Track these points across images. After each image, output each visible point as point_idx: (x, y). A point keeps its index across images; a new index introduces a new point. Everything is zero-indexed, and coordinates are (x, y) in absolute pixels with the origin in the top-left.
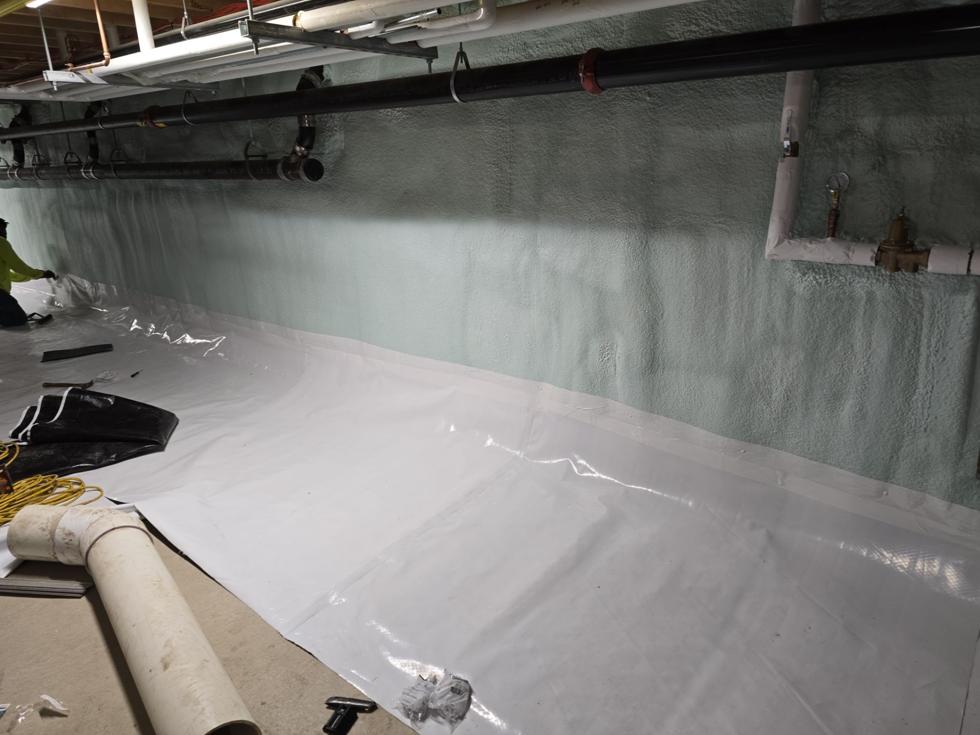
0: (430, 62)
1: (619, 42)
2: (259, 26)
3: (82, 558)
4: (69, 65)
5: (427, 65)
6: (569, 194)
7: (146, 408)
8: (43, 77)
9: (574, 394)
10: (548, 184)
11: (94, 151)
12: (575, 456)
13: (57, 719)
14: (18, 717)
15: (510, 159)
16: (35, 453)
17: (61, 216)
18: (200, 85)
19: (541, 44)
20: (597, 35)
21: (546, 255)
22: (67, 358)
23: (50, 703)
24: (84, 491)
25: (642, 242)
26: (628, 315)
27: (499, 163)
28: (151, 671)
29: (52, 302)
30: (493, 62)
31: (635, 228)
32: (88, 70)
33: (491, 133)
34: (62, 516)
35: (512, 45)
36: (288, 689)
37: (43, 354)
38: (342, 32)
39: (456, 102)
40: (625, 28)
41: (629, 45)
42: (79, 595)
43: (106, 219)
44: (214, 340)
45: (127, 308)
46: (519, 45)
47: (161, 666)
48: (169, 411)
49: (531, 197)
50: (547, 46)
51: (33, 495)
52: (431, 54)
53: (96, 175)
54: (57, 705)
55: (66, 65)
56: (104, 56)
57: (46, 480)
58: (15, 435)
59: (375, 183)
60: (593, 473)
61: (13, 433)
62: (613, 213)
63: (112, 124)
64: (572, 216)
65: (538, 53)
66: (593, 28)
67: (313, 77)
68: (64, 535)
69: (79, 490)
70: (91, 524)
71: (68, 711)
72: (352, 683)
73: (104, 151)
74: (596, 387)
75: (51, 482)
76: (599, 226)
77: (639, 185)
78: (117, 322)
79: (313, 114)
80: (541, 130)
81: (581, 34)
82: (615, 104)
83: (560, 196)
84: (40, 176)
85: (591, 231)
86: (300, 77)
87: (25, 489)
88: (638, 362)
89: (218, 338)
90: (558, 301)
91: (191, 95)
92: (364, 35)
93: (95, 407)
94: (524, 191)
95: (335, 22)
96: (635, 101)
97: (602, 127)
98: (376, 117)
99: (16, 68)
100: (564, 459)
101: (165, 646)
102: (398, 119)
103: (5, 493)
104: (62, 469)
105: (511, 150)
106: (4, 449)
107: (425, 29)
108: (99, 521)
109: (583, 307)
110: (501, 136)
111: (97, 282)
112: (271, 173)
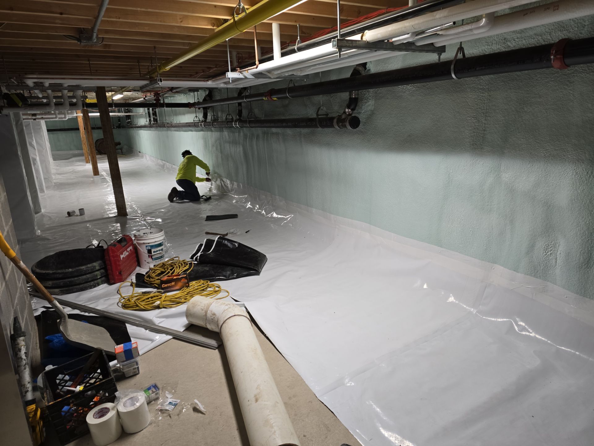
0: (440, 55)
1: (581, 33)
2: (343, 41)
3: (218, 328)
4: (238, 69)
5: (437, 57)
6: (529, 137)
7: (252, 251)
8: (226, 75)
9: (520, 275)
10: (514, 130)
11: (240, 113)
12: (517, 319)
13: (200, 415)
14: (183, 409)
15: (486, 114)
16: (200, 268)
17: (221, 146)
18: (300, 77)
19: (517, 38)
20: (563, 30)
21: (507, 178)
22: (217, 220)
23: (198, 405)
24: (221, 292)
25: (588, 173)
26: (571, 224)
27: (477, 117)
28: (249, 401)
29: (210, 190)
30: (480, 52)
31: (582, 162)
32: (246, 71)
33: (474, 97)
34: (211, 304)
35: (495, 41)
36: (318, 431)
37: (206, 217)
38: (388, 41)
39: (453, 79)
40: (587, 23)
41: (589, 35)
42: (215, 348)
43: (241, 149)
44: (288, 217)
45: (246, 196)
46: (500, 40)
47: (254, 399)
48: (263, 253)
49: (500, 139)
50: (522, 39)
51: (198, 290)
52: (442, 49)
53: (240, 126)
54: (201, 407)
55: (237, 69)
56: (256, 63)
57: (204, 283)
58: (192, 258)
59: (390, 130)
60: (531, 333)
61: (191, 257)
62: (565, 151)
63: (251, 99)
64: (530, 152)
65: (513, 45)
66: (560, 25)
67: (360, 68)
68: (211, 315)
69: (218, 291)
70: (224, 311)
71: (206, 412)
72: (357, 438)
73: (245, 113)
74: (539, 272)
75: (206, 285)
76: (552, 160)
77: (589, 132)
78: (241, 203)
79: (358, 90)
80: (511, 95)
81: (549, 30)
82: (574, 75)
83: (522, 139)
84: (214, 126)
85: (545, 163)
86: (353, 69)
87: (194, 286)
88: (577, 259)
89: (289, 216)
90: (513, 210)
91: (292, 82)
92: (402, 42)
93: (229, 247)
94: (494, 135)
95: (387, 35)
96: (592, 73)
97: (562, 92)
98: (395, 90)
99: (210, 71)
100: (507, 320)
101: (257, 388)
102: (410, 91)
103: (186, 287)
104: (212, 278)
105: (487, 108)
106: (187, 264)
107: (442, 35)
108: (228, 310)
109: (533, 215)
110: (480, 99)
111: (233, 181)
112: (330, 124)
